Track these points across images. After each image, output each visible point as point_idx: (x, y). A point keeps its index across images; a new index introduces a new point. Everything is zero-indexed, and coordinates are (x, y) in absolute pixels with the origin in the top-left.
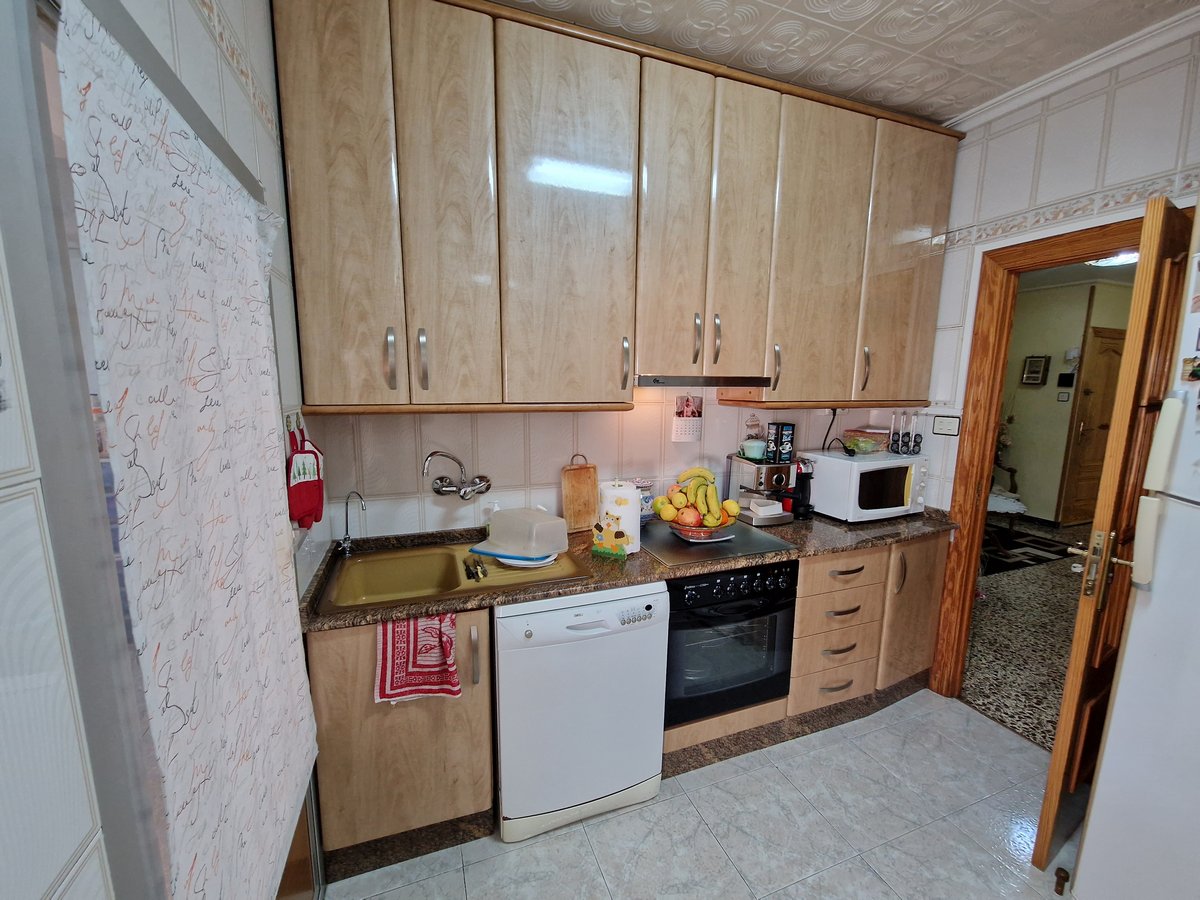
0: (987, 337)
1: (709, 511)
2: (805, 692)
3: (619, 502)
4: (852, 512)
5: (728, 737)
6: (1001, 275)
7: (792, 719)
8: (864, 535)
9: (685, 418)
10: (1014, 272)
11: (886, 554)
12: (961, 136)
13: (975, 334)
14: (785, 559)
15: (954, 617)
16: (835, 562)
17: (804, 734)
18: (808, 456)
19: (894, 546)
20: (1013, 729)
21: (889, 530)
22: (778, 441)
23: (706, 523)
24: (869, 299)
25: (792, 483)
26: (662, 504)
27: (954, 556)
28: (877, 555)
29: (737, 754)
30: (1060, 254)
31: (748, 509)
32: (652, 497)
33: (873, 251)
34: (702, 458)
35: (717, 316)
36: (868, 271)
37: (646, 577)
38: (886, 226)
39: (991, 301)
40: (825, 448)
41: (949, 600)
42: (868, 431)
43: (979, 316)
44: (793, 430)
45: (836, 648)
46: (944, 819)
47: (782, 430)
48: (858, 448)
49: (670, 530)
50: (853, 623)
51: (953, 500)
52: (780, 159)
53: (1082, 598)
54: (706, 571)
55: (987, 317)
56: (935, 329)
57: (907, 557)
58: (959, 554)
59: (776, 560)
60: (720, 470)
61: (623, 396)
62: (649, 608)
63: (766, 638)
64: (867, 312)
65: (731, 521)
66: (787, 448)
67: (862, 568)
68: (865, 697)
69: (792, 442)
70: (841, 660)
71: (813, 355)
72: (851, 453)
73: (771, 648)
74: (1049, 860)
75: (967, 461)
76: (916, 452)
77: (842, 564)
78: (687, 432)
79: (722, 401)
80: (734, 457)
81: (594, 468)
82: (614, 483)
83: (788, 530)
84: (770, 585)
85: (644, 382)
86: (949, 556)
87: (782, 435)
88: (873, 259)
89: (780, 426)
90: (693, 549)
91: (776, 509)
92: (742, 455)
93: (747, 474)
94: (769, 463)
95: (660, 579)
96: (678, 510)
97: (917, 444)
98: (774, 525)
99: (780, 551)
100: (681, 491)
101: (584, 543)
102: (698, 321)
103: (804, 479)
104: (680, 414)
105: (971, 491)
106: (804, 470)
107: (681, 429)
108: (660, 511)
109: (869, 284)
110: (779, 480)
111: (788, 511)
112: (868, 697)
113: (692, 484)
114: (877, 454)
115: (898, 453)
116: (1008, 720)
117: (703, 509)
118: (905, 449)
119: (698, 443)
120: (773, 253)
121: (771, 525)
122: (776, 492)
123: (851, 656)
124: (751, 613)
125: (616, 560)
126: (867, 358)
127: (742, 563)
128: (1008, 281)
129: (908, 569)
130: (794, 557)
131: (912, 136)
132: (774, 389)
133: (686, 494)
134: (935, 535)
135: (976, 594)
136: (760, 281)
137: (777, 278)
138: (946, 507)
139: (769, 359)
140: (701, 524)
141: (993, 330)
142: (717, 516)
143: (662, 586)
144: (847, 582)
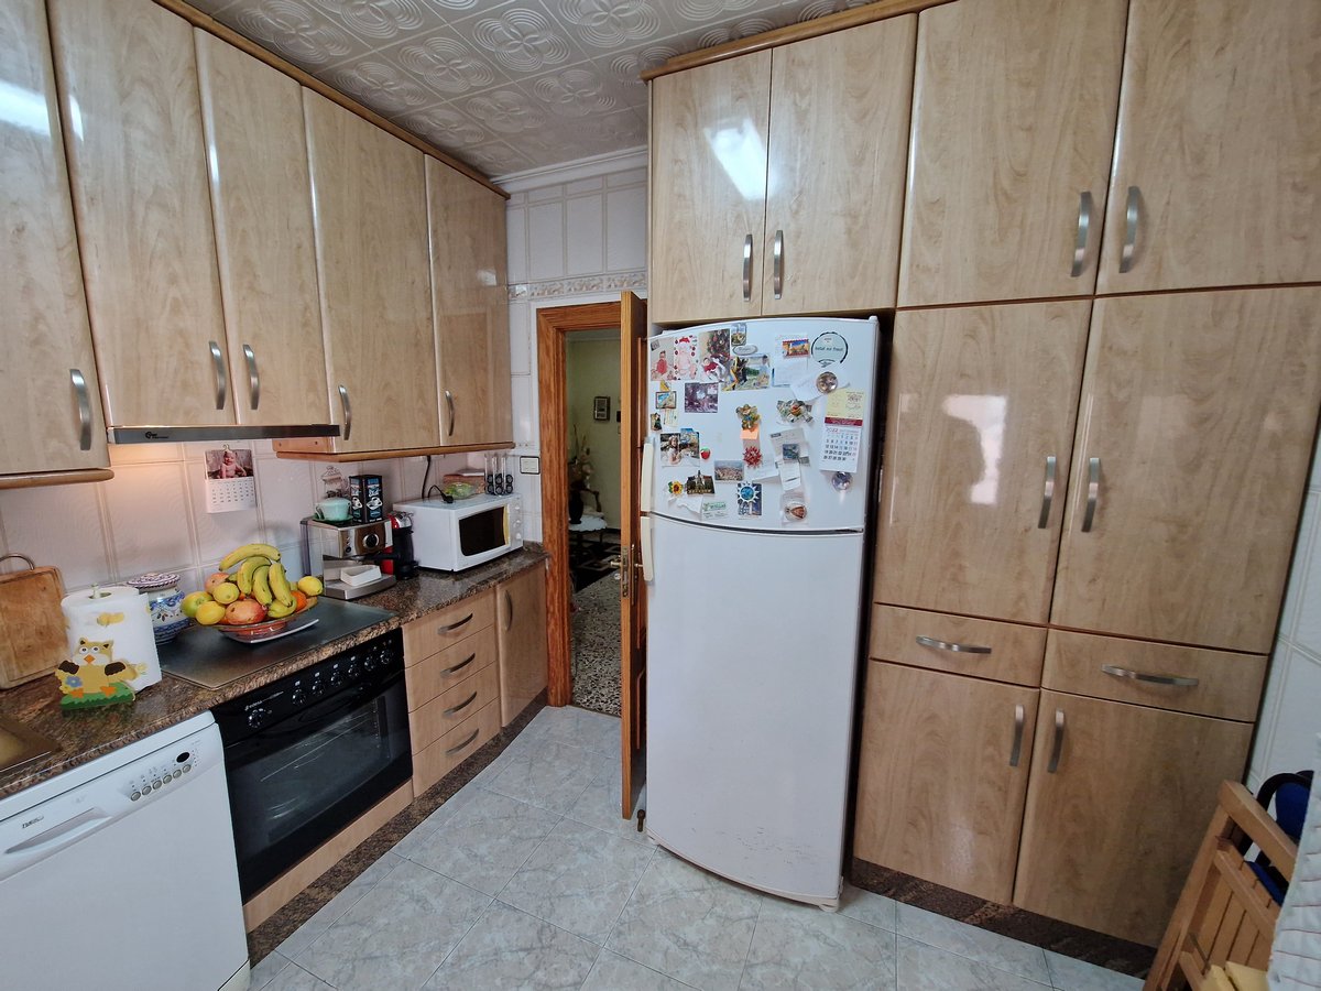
0: (549, 385)
1: (274, 598)
2: (428, 765)
3: (105, 620)
4: (456, 560)
5: (344, 860)
6: (552, 332)
7: (423, 798)
8: (470, 582)
9: (225, 480)
10: (560, 330)
11: (491, 596)
12: (507, 197)
13: (540, 382)
14: (384, 632)
15: (558, 635)
16: (442, 619)
17: (438, 806)
18: (405, 508)
19: (498, 587)
20: (607, 713)
21: (493, 571)
22: (364, 498)
23: (272, 614)
24: (443, 342)
25: (389, 542)
26: (199, 602)
27: (551, 582)
28: (483, 600)
29: (361, 871)
30: (588, 320)
31: (339, 581)
32: (182, 596)
33: (439, 292)
34: (262, 528)
35: (247, 347)
36: (438, 314)
37: (176, 713)
38: (450, 267)
39: (548, 354)
40: (425, 496)
41: (553, 622)
42: (465, 475)
43: (541, 367)
44: (380, 483)
45: (456, 705)
46: (562, 819)
47: (367, 484)
48: (457, 493)
49: (221, 634)
50: (471, 672)
51: (544, 533)
52: (311, 164)
53: (622, 599)
54: (275, 677)
55: (547, 367)
56: (510, 376)
57: (511, 594)
58: (554, 579)
59: (373, 635)
60: (294, 540)
61: (91, 458)
62: (183, 757)
63: (377, 724)
64: (443, 356)
65: (311, 602)
66: (377, 503)
67: (471, 616)
68: (493, 739)
69: (380, 496)
70: (465, 714)
71: (389, 399)
72: (449, 500)
73: (384, 734)
74: (632, 809)
75: (549, 497)
76: (509, 492)
77: (449, 618)
78: (233, 499)
79: (281, 454)
80: (310, 522)
81: (54, 573)
82: (90, 593)
83: (391, 595)
84: (369, 665)
85: (126, 436)
86: (547, 583)
87: (367, 490)
88: (441, 301)
89: (363, 479)
90: (259, 652)
91: (373, 574)
92: (320, 518)
93: (327, 540)
94: (357, 524)
95: (199, 711)
96: (226, 606)
97: (509, 484)
98: (374, 594)
99: (378, 624)
100: (227, 581)
101: (44, 696)
102: (216, 352)
103: (403, 536)
104: (215, 474)
105: (555, 522)
106: (401, 524)
107: (220, 495)
108: (195, 613)
109: (440, 326)
110: (371, 542)
111: (389, 574)
112: (497, 739)
113: (245, 568)
114: (476, 498)
115: (493, 494)
116: (604, 706)
117: (264, 597)
118: (499, 490)
119: (255, 509)
120: (320, 277)
121: (370, 594)
122: (371, 555)
123: (473, 707)
124: (353, 705)
125: (115, 707)
126: (450, 401)
127: (328, 652)
128: (557, 337)
129: (514, 605)
130: (394, 627)
131: (461, 184)
132: (347, 438)
133: (235, 583)
134: (534, 566)
135: (572, 608)
136: (306, 308)
137: (329, 307)
138: (539, 539)
139: (333, 404)
140: (264, 617)
141: (552, 379)
142: (287, 602)
143: (207, 718)
144: (457, 634)
